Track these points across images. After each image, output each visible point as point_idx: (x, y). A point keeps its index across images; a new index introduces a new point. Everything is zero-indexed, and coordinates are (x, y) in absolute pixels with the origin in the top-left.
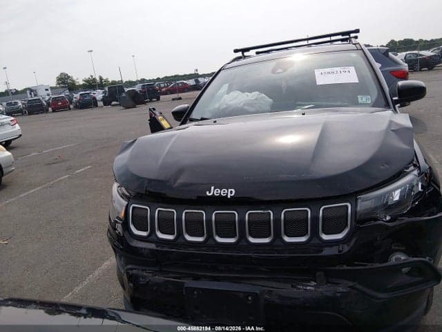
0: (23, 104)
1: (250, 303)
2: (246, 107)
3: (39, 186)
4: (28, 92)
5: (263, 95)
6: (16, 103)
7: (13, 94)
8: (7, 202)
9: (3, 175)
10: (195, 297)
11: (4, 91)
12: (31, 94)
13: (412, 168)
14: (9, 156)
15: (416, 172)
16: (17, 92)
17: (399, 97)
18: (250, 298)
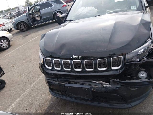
0: (15, 13)
1: (87, 91)
2: (87, 14)
3: (22, 45)
4: (16, 8)
5: (94, 8)
6: (12, 13)
7: (11, 10)
8: (12, 51)
9: (10, 42)
10: (69, 89)
11: (8, 9)
12: (17, 9)
13: (149, 39)
14: (11, 35)
15: (150, 41)
16: (12, 9)
17: (148, 5)
18: (87, 90)
